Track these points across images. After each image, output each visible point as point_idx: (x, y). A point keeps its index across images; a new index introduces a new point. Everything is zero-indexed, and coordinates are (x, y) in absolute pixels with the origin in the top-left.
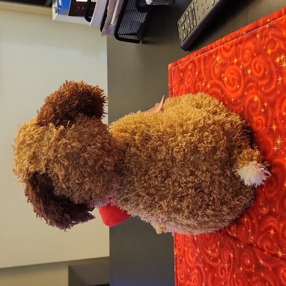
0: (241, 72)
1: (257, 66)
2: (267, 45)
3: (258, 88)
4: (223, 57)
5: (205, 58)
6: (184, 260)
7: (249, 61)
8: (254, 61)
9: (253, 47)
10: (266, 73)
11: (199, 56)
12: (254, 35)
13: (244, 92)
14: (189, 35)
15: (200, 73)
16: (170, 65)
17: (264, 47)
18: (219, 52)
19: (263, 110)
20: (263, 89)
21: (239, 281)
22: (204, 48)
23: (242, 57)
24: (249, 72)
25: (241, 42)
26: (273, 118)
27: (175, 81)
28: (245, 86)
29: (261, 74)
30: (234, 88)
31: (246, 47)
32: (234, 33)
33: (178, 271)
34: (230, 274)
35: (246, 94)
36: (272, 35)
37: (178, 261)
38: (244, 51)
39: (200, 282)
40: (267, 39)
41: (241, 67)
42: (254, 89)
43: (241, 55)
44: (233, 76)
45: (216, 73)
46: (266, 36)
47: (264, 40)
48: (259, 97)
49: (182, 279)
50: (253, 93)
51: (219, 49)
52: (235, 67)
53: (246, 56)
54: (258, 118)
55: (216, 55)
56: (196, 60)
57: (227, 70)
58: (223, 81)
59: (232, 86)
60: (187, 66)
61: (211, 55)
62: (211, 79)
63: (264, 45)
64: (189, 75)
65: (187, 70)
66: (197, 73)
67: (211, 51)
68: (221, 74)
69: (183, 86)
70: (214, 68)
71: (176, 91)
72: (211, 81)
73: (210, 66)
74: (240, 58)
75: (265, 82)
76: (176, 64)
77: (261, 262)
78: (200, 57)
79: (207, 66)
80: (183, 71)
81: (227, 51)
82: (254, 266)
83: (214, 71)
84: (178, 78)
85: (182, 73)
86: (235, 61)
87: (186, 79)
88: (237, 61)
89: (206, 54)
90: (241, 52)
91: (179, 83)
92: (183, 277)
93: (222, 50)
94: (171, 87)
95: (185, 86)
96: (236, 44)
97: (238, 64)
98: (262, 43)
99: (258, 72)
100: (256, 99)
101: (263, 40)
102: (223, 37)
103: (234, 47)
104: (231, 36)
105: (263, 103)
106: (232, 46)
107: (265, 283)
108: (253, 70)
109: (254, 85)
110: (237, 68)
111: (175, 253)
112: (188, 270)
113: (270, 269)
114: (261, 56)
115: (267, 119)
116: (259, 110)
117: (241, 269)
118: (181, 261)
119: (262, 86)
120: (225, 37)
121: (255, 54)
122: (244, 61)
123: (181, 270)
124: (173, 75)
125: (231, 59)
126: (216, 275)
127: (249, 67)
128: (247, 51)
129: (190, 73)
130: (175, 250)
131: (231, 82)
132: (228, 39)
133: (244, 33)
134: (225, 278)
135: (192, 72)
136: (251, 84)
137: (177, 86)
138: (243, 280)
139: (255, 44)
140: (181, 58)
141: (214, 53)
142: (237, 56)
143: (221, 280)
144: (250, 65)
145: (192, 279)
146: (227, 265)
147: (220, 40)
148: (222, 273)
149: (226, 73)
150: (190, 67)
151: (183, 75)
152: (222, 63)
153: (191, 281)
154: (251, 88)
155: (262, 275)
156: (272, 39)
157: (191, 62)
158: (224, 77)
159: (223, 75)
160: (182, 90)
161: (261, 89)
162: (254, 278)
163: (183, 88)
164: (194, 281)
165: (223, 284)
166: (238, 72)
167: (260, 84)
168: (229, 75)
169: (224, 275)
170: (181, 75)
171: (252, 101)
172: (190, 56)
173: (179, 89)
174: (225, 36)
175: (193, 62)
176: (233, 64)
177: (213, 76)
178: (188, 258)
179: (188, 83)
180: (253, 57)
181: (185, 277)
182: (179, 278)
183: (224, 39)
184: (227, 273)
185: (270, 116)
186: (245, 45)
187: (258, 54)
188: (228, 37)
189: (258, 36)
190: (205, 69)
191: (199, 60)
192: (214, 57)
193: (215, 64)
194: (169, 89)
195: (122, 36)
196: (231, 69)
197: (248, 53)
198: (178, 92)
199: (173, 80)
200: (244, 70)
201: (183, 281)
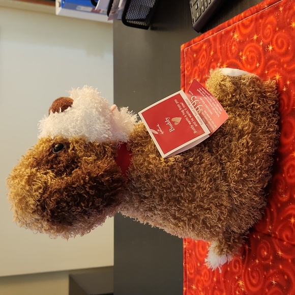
0: (261, 49)
1: (279, 42)
2: (292, 18)
3: (280, 65)
4: (241, 34)
5: (221, 36)
6: (194, 253)
7: (271, 37)
8: (275, 37)
9: (275, 22)
10: (289, 48)
11: (215, 34)
12: (277, 8)
13: (264, 70)
14: (202, 14)
15: (215, 53)
16: (183, 46)
17: (288, 21)
18: (237, 28)
19: (285, 89)
20: (285, 66)
21: (255, 274)
22: (221, 25)
23: (263, 33)
24: (270, 48)
25: (262, 17)
27: (188, 63)
28: (266, 64)
29: (284, 49)
30: (253, 67)
31: (267, 22)
32: (254, 7)
33: (187, 266)
34: (244, 267)
35: (266, 72)
37: (188, 255)
38: (265, 26)
39: (211, 277)
40: (291, 12)
41: (261, 43)
42: (276, 66)
43: (261, 30)
44: (252, 54)
45: (233, 51)
46: (290, 8)
47: (288, 13)
48: (281, 74)
49: (191, 274)
50: (275, 71)
51: (237, 25)
52: (254, 44)
53: (267, 31)
55: (234, 32)
56: (211, 39)
57: (246, 48)
58: (240, 60)
59: (251, 65)
60: (202, 46)
61: (228, 32)
62: (228, 58)
63: (287, 18)
64: (204, 56)
65: (202, 50)
66: (212, 53)
67: (228, 28)
68: (239, 53)
69: (196, 68)
70: (231, 46)
71: (188, 74)
72: (228, 61)
73: (227, 45)
74: (260, 34)
75: (288, 58)
76: (190, 45)
77: (280, 253)
78: (216, 36)
79: (224, 45)
80: (197, 52)
81: (245, 26)
82: (271, 257)
83: (231, 50)
84: (191, 59)
86: (255, 37)
87: (200, 60)
88: (257, 38)
89: (223, 32)
90: (261, 27)
91: (193, 64)
92: (192, 271)
93: (241, 27)
94: (183, 70)
95: (199, 67)
96: (257, 19)
97: (258, 41)
98: (286, 16)
99: (281, 48)
100: (278, 77)
101: (287, 13)
102: (242, 12)
103: (253, 24)
104: (251, 10)
105: (285, 81)
106: (251, 21)
107: (284, 276)
108: (275, 46)
109: (276, 62)
110: (257, 45)
111: (185, 246)
112: (199, 265)
113: (290, 261)
114: (284, 31)
117: (257, 261)
118: (190, 255)
119: (284, 63)
120: (245, 11)
121: (277, 29)
122: (265, 38)
123: (190, 264)
124: (186, 56)
125: (250, 35)
126: (229, 269)
127: (271, 43)
128: (269, 26)
129: (204, 53)
130: (184, 243)
131: (250, 60)
132: (247, 14)
133: (266, 6)
134: (239, 271)
135: (206, 52)
136: (272, 61)
137: (190, 68)
138: (259, 273)
139: (278, 17)
140: (195, 37)
141: (231, 30)
142: (257, 32)
143: (234, 274)
144: (272, 41)
145: (203, 273)
146: (241, 258)
147: (238, 16)
148: (235, 267)
149: (244, 51)
150: (204, 47)
151: (197, 56)
152: (240, 41)
153: (201, 275)
154: (272, 65)
155: (281, 267)
157: (205, 41)
158: (242, 56)
159: (241, 54)
160: (195, 72)
161: (283, 67)
162: (271, 271)
163: (196, 70)
164: (204, 276)
165: (237, 278)
166: (257, 49)
167: (282, 60)
168: (248, 53)
169: (238, 268)
170: (195, 55)
172: (205, 35)
173: (192, 72)
175: (208, 41)
176: (252, 41)
177: (230, 55)
178: (199, 251)
179: (203, 64)
180: (275, 32)
181: (194, 271)
182: (188, 273)
183: (242, 14)
184: (241, 266)
185: (292, 95)
186: (266, 19)
187: (281, 28)
188: (247, 12)
189: (281, 9)
190: (221, 48)
191: (215, 39)
192: (232, 34)
193: (233, 42)
194: (181, 72)
195: (130, 22)
196: (250, 47)
197: (269, 29)
198: (190, 75)
199: (186, 62)
200: (265, 47)
201: (192, 276)
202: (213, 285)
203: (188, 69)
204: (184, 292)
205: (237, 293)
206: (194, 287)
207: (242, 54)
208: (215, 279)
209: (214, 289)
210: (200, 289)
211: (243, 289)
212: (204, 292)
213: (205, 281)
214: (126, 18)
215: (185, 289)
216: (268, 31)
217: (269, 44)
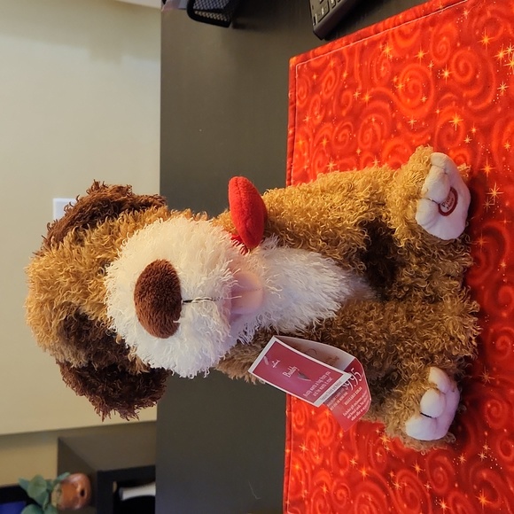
0: (430, 74)
1: (461, 65)
2: (483, 28)
3: (461, 102)
4: (396, 47)
5: (363, 49)
7: (447, 57)
8: (455, 57)
9: (455, 33)
10: (478, 77)
11: (352, 44)
12: (460, 11)
13: (433, 108)
14: (332, 10)
15: (351, 74)
16: (293, 60)
17: (477, 33)
18: (391, 40)
19: (467, 140)
20: (470, 103)
22: (363, 30)
23: (434, 49)
24: (446, 74)
25: (433, 23)
26: (485, 152)
27: (301, 89)
28: (437, 98)
29: (468, 78)
30: (416, 102)
31: (441, 31)
32: (421, 7)
33: (293, 415)
35: (438, 111)
36: (492, 12)
37: (294, 398)
38: (437, 39)
39: (334, 431)
40: (483, 19)
41: (431, 66)
42: (454, 103)
43: (431, 45)
44: (415, 81)
45: (383, 75)
46: (481, 13)
47: (478, 20)
48: (462, 116)
49: (299, 427)
50: (453, 111)
51: (390, 33)
52: (419, 65)
53: (441, 47)
54: (457, 153)
55: (384, 43)
56: (345, 53)
57: (405, 70)
58: (395, 90)
59: (412, 98)
60: (327, 62)
61: (373, 44)
62: (372, 85)
63: (476, 28)
64: (330, 79)
65: (327, 69)
66: (345, 75)
67: (376, 37)
68: (392, 78)
69: (317, 97)
70: (378, 66)
71: (302, 106)
72: (373, 90)
73: (371, 63)
74: (430, 51)
75: (474, 92)
76: (306, 59)
78: (353, 48)
79: (366, 63)
80: (319, 71)
81: (405, 36)
83: (378, 73)
84: (307, 82)
85: (317, 74)
86: (421, 55)
87: (323, 85)
88: (424, 56)
89: (366, 41)
90: (431, 40)
91: (310, 91)
92: (302, 424)
93: (397, 36)
94: (293, 99)
95: (321, 97)
96: (424, 26)
97: (426, 60)
98: (473, 26)
99: (463, 75)
100: (456, 120)
101: (475, 20)
102: (399, 13)
103: (418, 33)
104: (415, 11)
105: (468, 127)
106: (415, 28)
108: (454, 72)
109: (455, 97)
110: (423, 68)
112: (313, 413)
114: (469, 48)
115: (474, 155)
116: (460, 139)
119: (468, 99)
120: (404, 13)
121: (459, 44)
122: (437, 56)
123: (298, 412)
124: (299, 77)
125: (413, 51)
127: (447, 66)
128: (444, 39)
129: (331, 73)
131: (411, 91)
132: (408, 17)
133: (441, 7)
135: (336, 73)
136: (448, 95)
137: (305, 96)
139: (460, 26)
140: (316, 48)
141: (380, 40)
142: (424, 46)
143: (374, 425)
144: (449, 65)
145: (320, 426)
147: (393, 18)
149: (402, 75)
150: (332, 63)
151: (317, 78)
152: (394, 59)
153: (317, 430)
154: (448, 102)
156: (492, 19)
157: (334, 55)
158: (397, 83)
159: (395, 79)
160: (314, 104)
161: (466, 105)
163: (316, 100)
164: (322, 430)
165: (378, 431)
166: (424, 75)
167: (464, 95)
168: (408, 80)
170: (315, 77)
171: (448, 124)
172: (334, 45)
173: (308, 103)
174: (403, 11)
175: (339, 54)
176: (416, 60)
177: (376, 80)
179: (328, 92)
180: (455, 48)
181: (305, 424)
182: (294, 425)
183: (401, 16)
185: (480, 150)
186: (439, 29)
187: (465, 44)
188: (410, 14)
189: (466, 13)
190: (361, 69)
191: (351, 53)
192: (381, 47)
193: (382, 59)
194: (290, 101)
195: (200, 13)
196: (411, 69)
197: (445, 43)
198: (306, 108)
199: (299, 87)
200: (437, 71)
201: (301, 431)
202: (337, 443)
203: (302, 98)
204: (287, 456)
205: (378, 454)
206: (304, 448)
207: (398, 81)
208: (341, 435)
209: (339, 449)
210: (314, 450)
211: (388, 449)
212: (322, 455)
213: (324, 438)
214: (194, 7)
215: (288, 451)
216: (444, 46)
217: (444, 68)
